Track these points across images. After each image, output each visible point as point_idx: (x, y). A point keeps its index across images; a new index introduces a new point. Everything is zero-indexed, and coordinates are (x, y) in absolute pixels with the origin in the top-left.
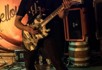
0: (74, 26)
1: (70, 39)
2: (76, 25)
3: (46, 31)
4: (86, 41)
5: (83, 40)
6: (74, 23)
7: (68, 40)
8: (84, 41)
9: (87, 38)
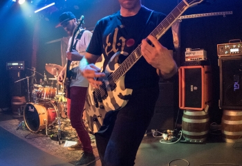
0: (192, 90)
1: (186, 106)
2: (196, 88)
3: (120, 94)
4: (206, 110)
5: (202, 109)
6: (192, 86)
7: (182, 108)
8: (204, 110)
9: (208, 106)
